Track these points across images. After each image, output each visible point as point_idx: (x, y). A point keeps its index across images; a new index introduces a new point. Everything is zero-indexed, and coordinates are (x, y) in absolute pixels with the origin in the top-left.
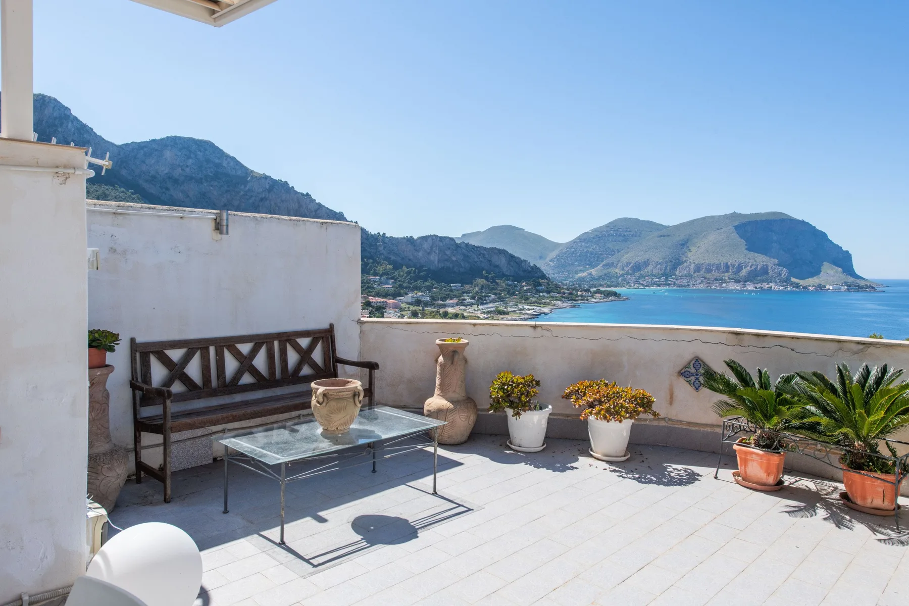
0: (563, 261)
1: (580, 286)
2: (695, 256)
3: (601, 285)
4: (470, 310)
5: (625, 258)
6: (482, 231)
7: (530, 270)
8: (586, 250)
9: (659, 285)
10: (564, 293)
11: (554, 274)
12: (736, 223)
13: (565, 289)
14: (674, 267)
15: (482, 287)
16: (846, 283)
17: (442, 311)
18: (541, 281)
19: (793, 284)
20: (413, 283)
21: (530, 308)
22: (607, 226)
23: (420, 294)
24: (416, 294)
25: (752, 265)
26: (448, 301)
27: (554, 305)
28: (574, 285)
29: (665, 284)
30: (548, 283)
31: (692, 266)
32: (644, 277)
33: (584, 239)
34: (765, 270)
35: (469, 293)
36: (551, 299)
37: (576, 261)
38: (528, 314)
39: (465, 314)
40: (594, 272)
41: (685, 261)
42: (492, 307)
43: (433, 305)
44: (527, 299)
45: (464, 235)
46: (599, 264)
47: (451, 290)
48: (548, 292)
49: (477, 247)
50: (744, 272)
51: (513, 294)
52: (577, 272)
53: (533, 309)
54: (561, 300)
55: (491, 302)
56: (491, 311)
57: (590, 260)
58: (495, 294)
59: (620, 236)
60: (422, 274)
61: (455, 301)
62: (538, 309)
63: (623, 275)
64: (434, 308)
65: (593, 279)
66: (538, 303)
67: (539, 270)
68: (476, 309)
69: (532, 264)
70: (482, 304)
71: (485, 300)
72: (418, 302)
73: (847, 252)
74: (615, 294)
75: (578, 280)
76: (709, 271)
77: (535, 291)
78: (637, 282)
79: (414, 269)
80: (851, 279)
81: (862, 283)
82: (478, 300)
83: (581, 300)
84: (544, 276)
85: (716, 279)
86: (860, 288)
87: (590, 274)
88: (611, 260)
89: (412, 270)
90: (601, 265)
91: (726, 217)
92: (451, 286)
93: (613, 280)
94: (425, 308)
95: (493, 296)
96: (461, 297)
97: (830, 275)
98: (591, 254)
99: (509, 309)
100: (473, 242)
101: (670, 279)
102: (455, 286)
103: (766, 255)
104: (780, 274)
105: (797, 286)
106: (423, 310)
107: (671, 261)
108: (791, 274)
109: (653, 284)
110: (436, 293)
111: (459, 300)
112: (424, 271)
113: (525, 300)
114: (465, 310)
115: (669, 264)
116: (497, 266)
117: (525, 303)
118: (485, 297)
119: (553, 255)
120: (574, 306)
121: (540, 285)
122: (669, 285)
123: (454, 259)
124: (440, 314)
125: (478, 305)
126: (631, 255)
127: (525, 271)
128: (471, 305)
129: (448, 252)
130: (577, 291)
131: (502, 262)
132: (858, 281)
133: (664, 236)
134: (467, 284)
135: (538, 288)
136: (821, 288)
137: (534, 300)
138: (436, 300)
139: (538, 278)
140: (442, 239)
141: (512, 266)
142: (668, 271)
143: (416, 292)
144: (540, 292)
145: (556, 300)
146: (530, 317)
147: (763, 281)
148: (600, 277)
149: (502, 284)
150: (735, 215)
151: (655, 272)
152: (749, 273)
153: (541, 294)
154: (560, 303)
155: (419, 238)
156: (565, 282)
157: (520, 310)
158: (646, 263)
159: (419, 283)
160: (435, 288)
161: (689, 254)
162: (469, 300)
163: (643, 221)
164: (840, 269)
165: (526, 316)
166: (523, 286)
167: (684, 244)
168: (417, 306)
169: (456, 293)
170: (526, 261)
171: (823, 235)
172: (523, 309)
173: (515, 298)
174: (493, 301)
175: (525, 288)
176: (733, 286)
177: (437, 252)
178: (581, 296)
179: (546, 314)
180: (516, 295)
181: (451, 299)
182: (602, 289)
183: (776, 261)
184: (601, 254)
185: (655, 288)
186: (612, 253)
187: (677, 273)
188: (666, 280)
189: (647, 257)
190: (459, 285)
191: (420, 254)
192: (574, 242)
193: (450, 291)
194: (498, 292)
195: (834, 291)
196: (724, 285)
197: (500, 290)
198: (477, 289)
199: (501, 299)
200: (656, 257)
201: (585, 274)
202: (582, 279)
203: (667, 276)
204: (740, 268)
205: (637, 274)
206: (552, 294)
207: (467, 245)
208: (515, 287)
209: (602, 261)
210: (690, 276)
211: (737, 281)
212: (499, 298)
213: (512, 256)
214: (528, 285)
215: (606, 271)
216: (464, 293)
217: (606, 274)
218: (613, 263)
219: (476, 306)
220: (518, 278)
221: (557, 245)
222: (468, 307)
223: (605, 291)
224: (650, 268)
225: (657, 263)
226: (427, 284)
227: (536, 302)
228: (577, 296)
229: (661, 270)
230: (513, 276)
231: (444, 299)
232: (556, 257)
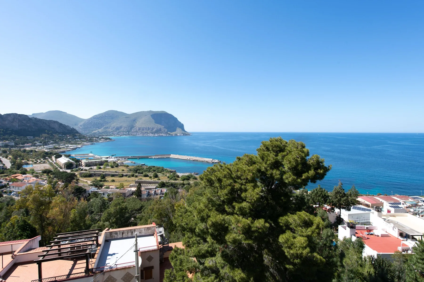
0: (86, 126)
1: (94, 136)
2: (138, 124)
3: (103, 136)
4: (39, 148)
5: (113, 125)
6: (44, 112)
7: (71, 130)
8: (96, 122)
9: (126, 135)
10: (88, 139)
11: (82, 131)
12: (151, 114)
13: (88, 137)
14: (131, 129)
15: (46, 138)
16: (182, 133)
17: (22, 149)
18: (76, 134)
19: (168, 134)
20: (2, 136)
21: (71, 146)
22: (105, 113)
23: (8, 142)
24: (5, 142)
25: (157, 128)
26: (26, 145)
27: (83, 144)
28: (91, 136)
29: (128, 135)
30: (80, 135)
31: (138, 128)
32: (120, 132)
33: (95, 117)
34: (160, 130)
35: (38, 140)
36: (81, 142)
37: (92, 126)
38: (71, 148)
39: (36, 150)
40: (100, 130)
41: (135, 127)
42: (52, 146)
43: (16, 147)
44: (70, 142)
45: (33, 114)
46: (102, 128)
47: (28, 140)
48: (80, 139)
49: (42, 120)
50: (154, 130)
51: (63, 140)
52: (92, 131)
53: (73, 146)
54: (86, 142)
55: (51, 144)
56: (51, 148)
57: (99, 126)
58: (53, 140)
59: (110, 117)
60: (8, 132)
61: (30, 144)
62: (74, 146)
63: (112, 132)
64: (17, 148)
65: (100, 133)
66: (76, 144)
67: (75, 130)
68: (43, 147)
69: (71, 127)
70: (46, 145)
71: (48, 143)
72: (6, 146)
73: (183, 124)
74: (109, 139)
75: (93, 134)
76: (143, 130)
77: (73, 139)
78: (117, 134)
79: (2, 130)
80: (184, 132)
81: (187, 133)
82: (44, 143)
83: (95, 141)
84: (77, 132)
85: (146, 133)
86: (186, 135)
87: (99, 131)
88: (107, 126)
89: (1, 130)
90: (103, 128)
91: (148, 112)
92: (27, 138)
93: (108, 133)
94: (11, 149)
95: (52, 141)
96: (33, 142)
97: (178, 131)
98: (99, 123)
99: (61, 147)
100: (39, 117)
101: (130, 133)
102: (30, 138)
103: (160, 124)
104: (165, 131)
105: (170, 134)
106: (10, 149)
107: (130, 127)
108: (168, 131)
109: (124, 135)
110: (18, 141)
111: (32, 144)
112: (10, 130)
113: (69, 143)
114: (36, 148)
115: (129, 127)
116: (53, 128)
117: (69, 144)
118: (48, 142)
119: (82, 123)
120: (92, 144)
121: (76, 136)
122: (130, 135)
123: (28, 125)
124: (21, 151)
125: (44, 146)
126: (115, 124)
127: (68, 130)
128: (40, 146)
129: (24, 122)
130: (93, 138)
131: (56, 127)
132: (186, 133)
133: (127, 117)
134: (37, 136)
135: (75, 137)
136: (176, 135)
137: (73, 142)
138: (18, 145)
139: (75, 133)
140: (20, 115)
141: (61, 128)
142: (129, 130)
143: (4, 141)
144: (76, 139)
145: (84, 142)
146: (72, 149)
147: (160, 133)
148: (102, 133)
149: (56, 136)
150: (151, 112)
151: (124, 130)
152: (156, 130)
153: (77, 140)
154: (86, 143)
155: (5, 115)
156: (87, 135)
157: (67, 147)
158: (121, 127)
159: (6, 137)
160: (17, 139)
161: (136, 124)
162: (38, 144)
163: (119, 112)
164: (181, 129)
165: (70, 149)
166: (68, 137)
167: (135, 120)
168: (6, 148)
169: (30, 141)
170: (68, 126)
171: (176, 119)
172: (68, 146)
173: (64, 142)
174: (52, 144)
175: (69, 138)
176: (151, 135)
177: (17, 121)
178: (95, 140)
179: (79, 148)
180: (64, 141)
181: (28, 143)
182: (103, 137)
183: (164, 126)
184: (103, 124)
185: (124, 136)
186: (107, 123)
187: (132, 131)
188: (129, 133)
189: (121, 125)
190: (32, 137)
191: (7, 122)
192: (91, 118)
193: (26, 140)
194: (54, 139)
195: (180, 135)
196: (148, 135)
197: (56, 139)
198: (42, 138)
199: (56, 142)
200: (125, 125)
201: (96, 131)
202: (95, 133)
203: (129, 131)
204: (153, 129)
205: (118, 131)
206: (82, 140)
207: (36, 119)
208: (63, 137)
209: (103, 126)
210: (137, 132)
211: (152, 133)
212: (55, 142)
213: (61, 124)
214: (70, 136)
215: (105, 130)
216: (35, 140)
217: (105, 131)
218: (108, 127)
219: (42, 146)
220: (65, 133)
221: (82, 120)
222: (38, 147)
223: (105, 138)
224: (122, 129)
225: (125, 127)
226: (12, 137)
227: (74, 143)
228: (93, 140)
229: (127, 130)
230: (62, 133)
231: (23, 144)
232: (83, 125)
